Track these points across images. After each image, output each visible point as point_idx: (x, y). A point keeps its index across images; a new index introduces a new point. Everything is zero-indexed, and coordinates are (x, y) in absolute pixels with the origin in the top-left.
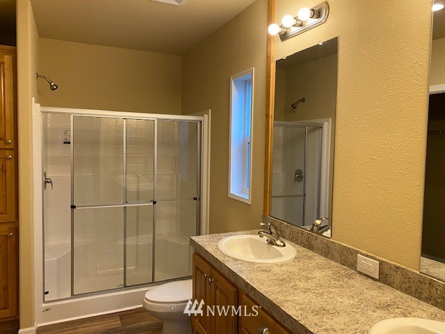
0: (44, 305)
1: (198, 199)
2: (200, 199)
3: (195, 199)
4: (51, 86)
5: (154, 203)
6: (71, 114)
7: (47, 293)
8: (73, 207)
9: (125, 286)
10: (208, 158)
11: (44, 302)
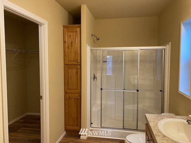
0: (90, 128)
1: (162, 91)
2: (164, 91)
3: (161, 91)
4: (97, 38)
5: (138, 91)
6: (101, 50)
7: (92, 123)
8: (101, 89)
9: (123, 128)
10: (168, 69)
11: (91, 127)
